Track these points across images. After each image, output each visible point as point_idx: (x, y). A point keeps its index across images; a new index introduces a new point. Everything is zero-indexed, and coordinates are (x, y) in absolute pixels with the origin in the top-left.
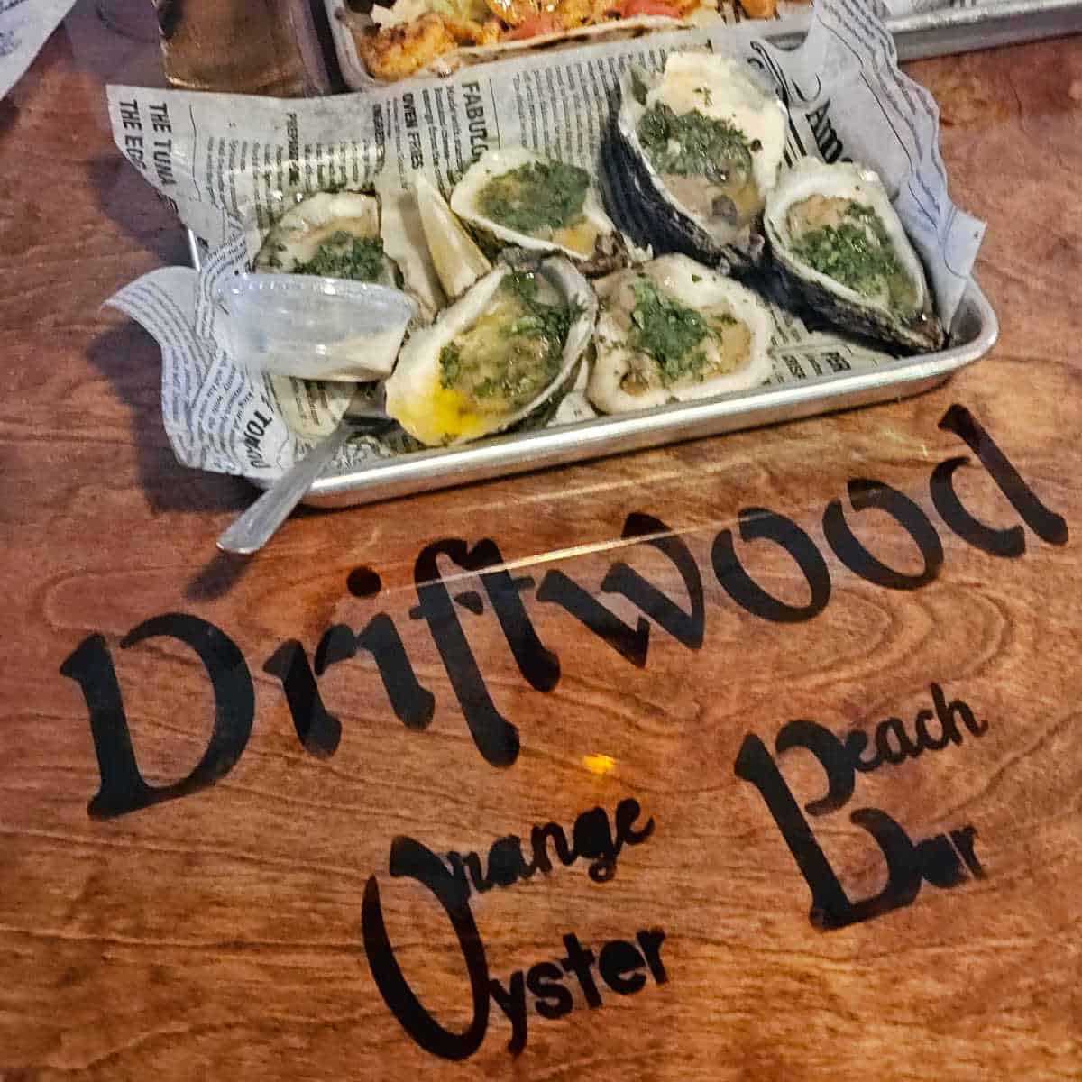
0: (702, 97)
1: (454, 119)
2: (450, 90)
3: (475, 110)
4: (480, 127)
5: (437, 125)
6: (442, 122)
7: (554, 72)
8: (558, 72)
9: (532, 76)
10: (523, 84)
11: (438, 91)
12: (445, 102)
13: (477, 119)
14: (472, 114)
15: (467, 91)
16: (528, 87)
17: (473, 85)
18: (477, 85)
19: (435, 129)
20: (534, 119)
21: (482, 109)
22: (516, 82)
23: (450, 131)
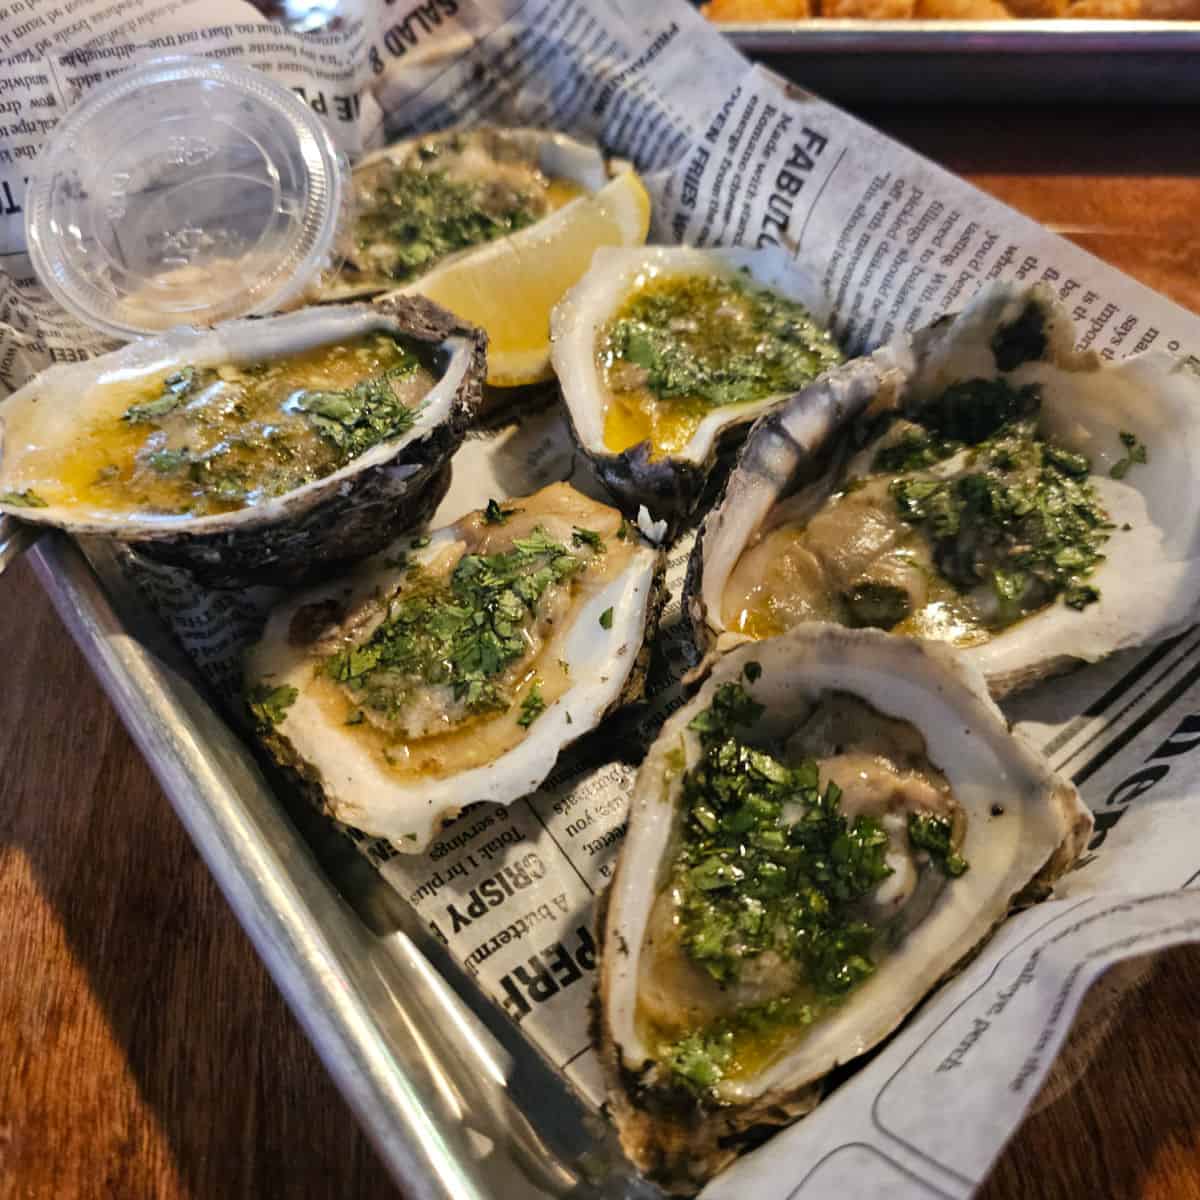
0: (1122, 453)
1: (760, 167)
2: (787, 119)
3: (792, 178)
4: (784, 208)
5: (736, 159)
6: (743, 163)
7: (944, 215)
8: (950, 222)
9: (907, 194)
10: (882, 195)
11: (770, 110)
12: (766, 134)
13: (785, 195)
14: (785, 181)
15: (804, 141)
16: (886, 205)
17: (818, 139)
18: (824, 142)
19: (729, 164)
20: (856, 259)
21: (800, 183)
22: (879, 183)
23: (745, 185)
